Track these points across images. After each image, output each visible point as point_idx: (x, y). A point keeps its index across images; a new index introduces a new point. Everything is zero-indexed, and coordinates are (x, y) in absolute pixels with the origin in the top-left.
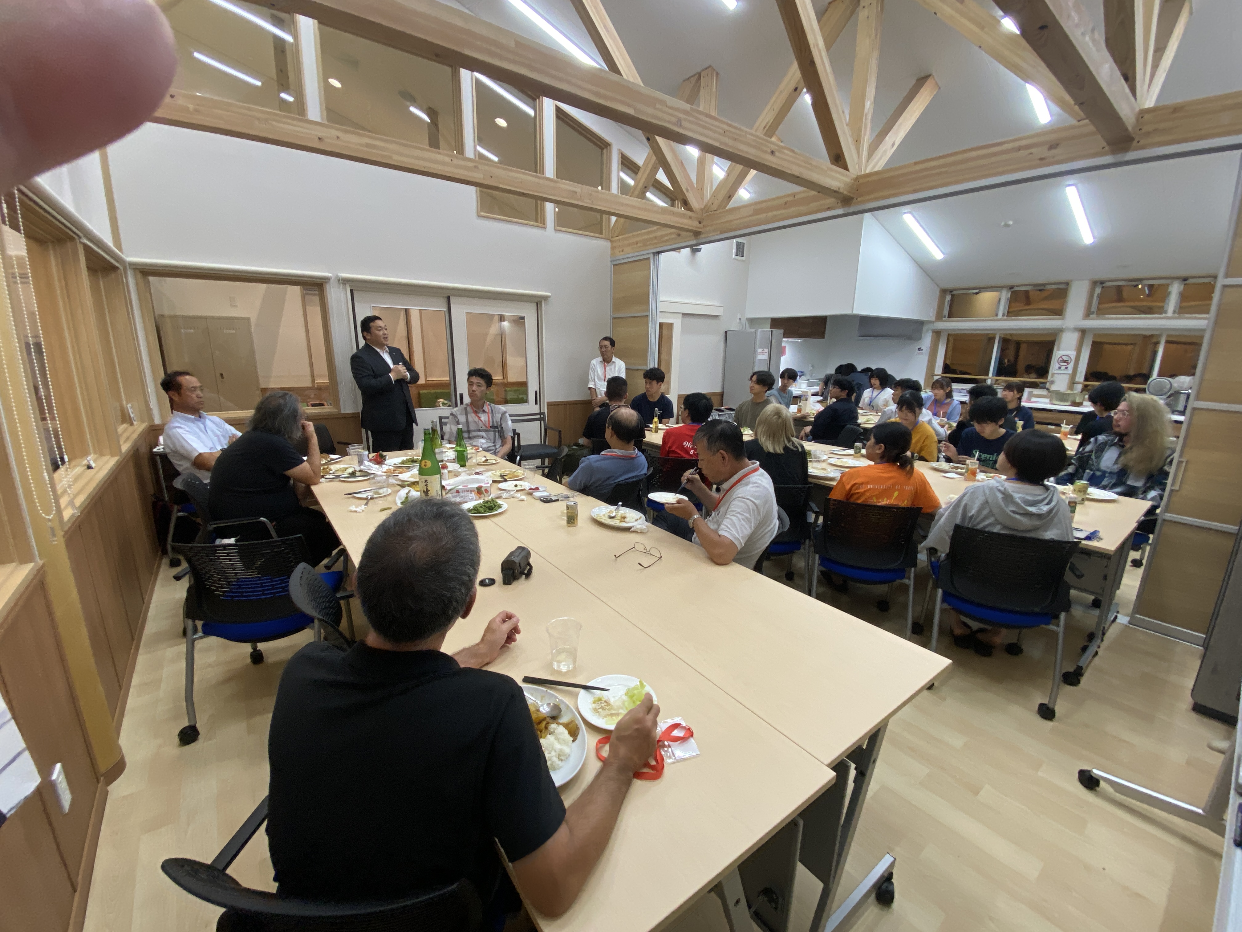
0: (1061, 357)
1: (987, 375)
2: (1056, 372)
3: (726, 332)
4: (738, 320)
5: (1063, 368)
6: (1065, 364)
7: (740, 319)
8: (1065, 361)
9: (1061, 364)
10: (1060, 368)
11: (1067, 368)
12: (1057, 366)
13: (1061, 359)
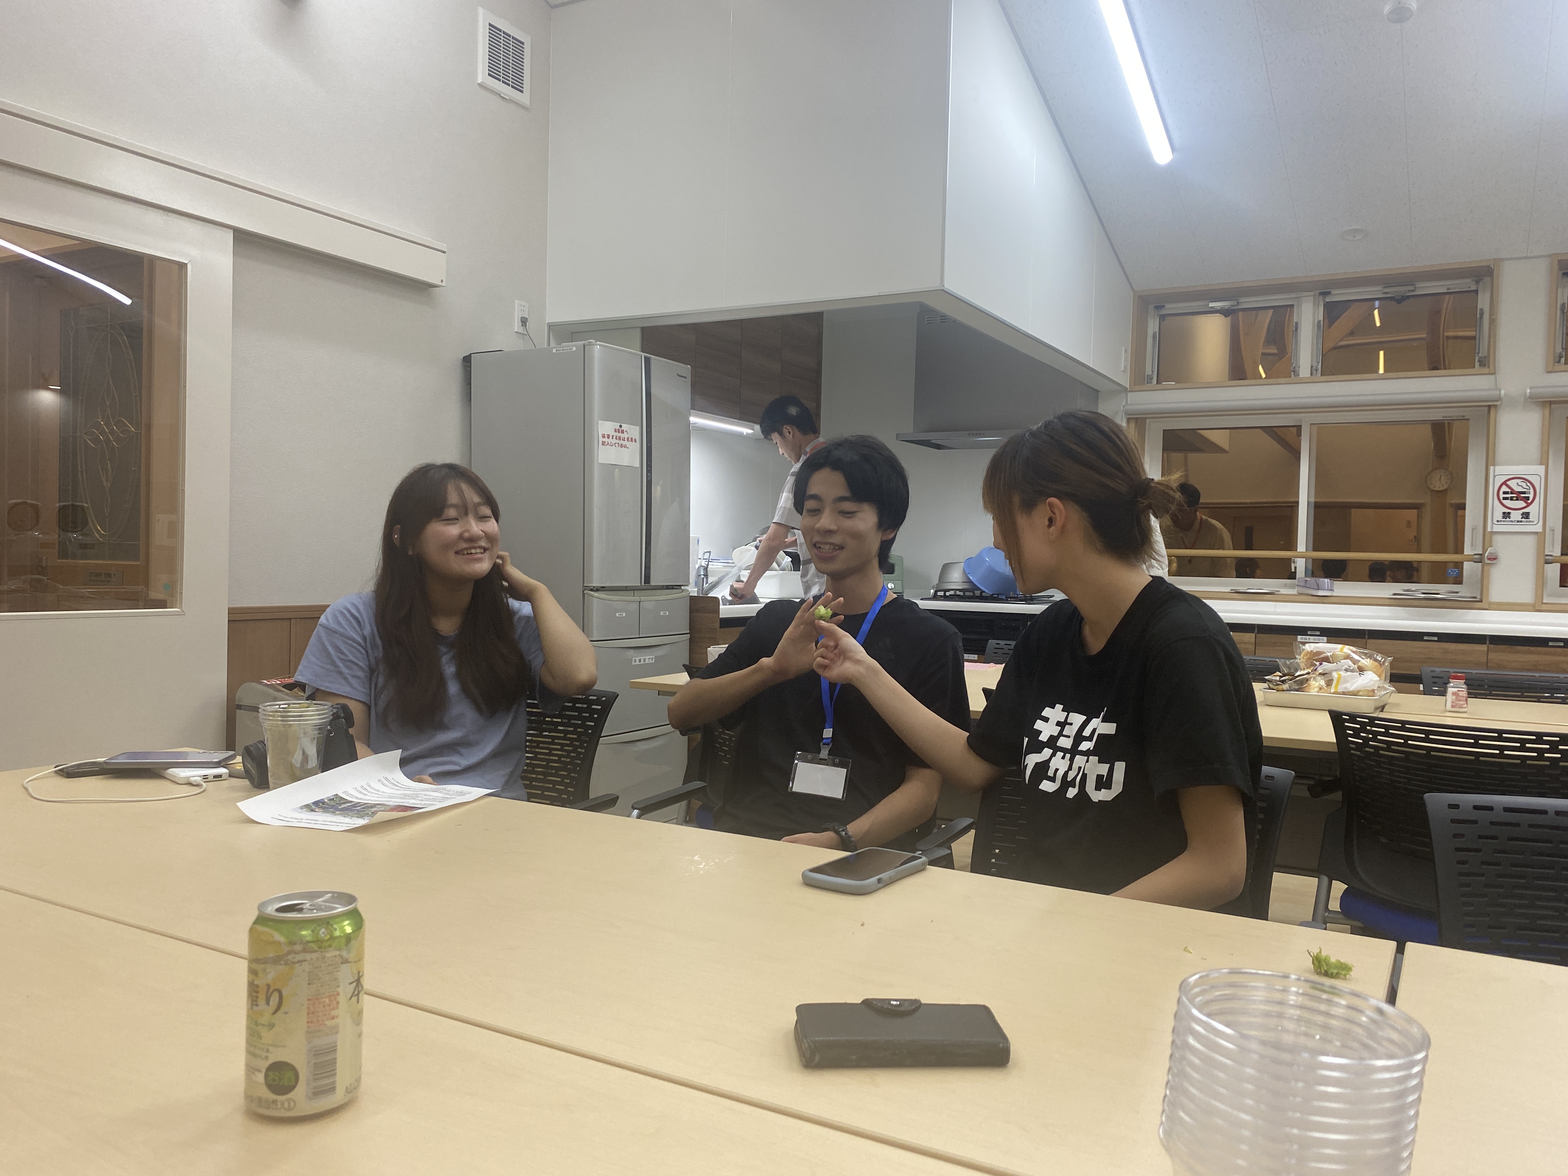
0: (1505, 483)
1: (1291, 545)
2: (1497, 528)
3: (467, 360)
4: (517, 326)
5: (1516, 515)
6: (1522, 504)
7: (524, 321)
8: (1519, 496)
9: (1507, 503)
10: (1506, 515)
11: (1526, 516)
12: (1499, 510)
13: (1504, 489)
